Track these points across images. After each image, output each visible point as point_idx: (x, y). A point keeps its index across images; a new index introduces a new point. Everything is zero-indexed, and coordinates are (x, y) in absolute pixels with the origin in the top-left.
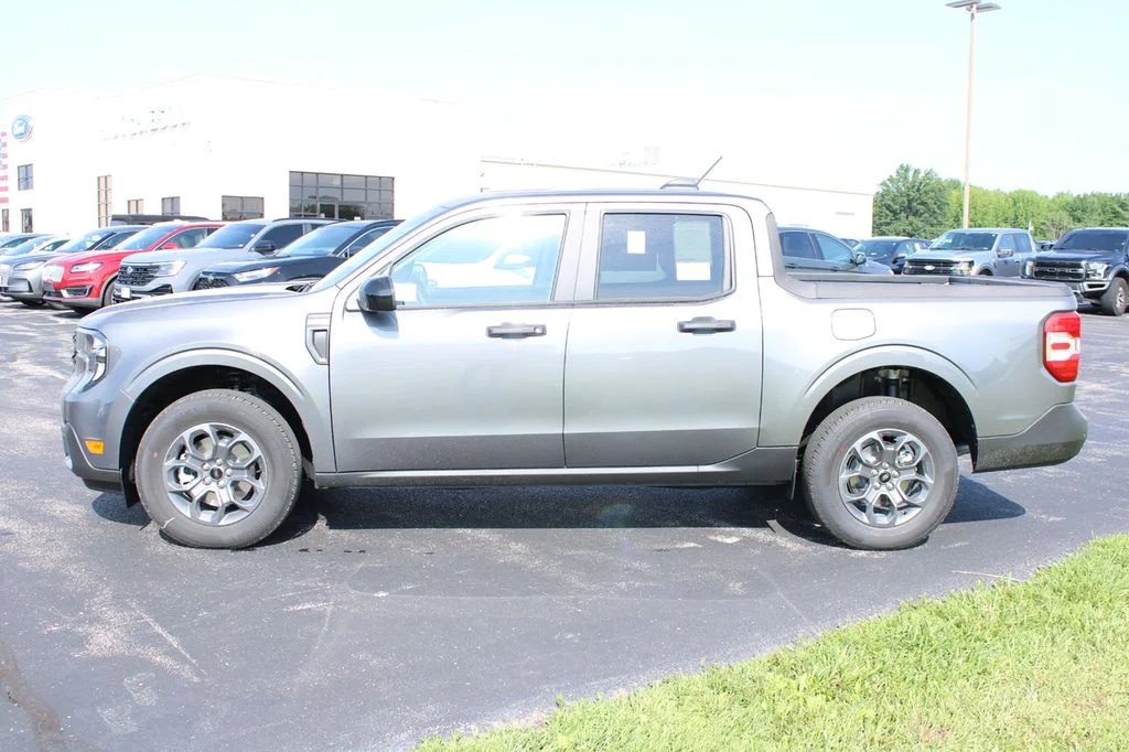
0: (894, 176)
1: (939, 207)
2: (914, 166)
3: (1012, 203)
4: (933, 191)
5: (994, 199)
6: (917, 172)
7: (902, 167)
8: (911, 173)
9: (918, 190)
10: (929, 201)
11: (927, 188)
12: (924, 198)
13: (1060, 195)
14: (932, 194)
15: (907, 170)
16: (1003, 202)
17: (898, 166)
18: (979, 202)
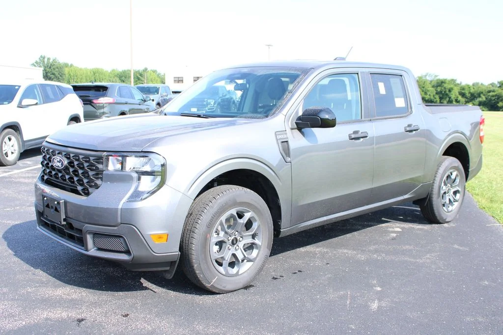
0: (38, 61)
1: (60, 76)
2: (47, 56)
3: (93, 74)
4: (57, 68)
5: (85, 72)
6: (49, 59)
7: (41, 56)
8: (46, 60)
9: (50, 68)
10: (56, 73)
11: (54, 67)
12: (54, 72)
13: (113, 70)
14: (57, 70)
15: (44, 58)
16: (89, 73)
17: (39, 56)
18: (79, 74)
